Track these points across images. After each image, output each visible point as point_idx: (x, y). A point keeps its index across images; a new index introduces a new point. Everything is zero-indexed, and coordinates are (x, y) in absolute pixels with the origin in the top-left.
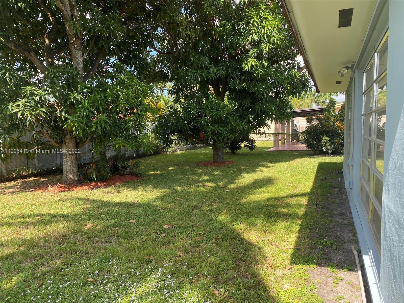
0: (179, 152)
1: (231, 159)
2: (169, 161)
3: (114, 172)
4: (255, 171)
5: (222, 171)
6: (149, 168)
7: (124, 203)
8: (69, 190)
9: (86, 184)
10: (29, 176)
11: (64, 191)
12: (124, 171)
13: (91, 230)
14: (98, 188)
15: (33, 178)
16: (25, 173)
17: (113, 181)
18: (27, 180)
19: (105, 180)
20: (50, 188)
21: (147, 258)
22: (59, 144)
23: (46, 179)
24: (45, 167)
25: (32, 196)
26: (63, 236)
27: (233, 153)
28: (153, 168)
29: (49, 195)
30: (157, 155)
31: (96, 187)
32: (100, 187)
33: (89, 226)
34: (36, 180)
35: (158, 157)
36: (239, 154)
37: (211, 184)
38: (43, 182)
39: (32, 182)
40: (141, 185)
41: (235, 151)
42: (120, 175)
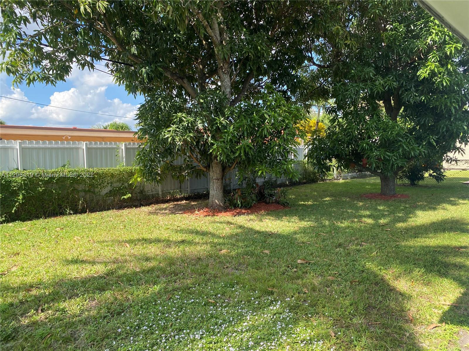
0: (341, 181)
1: (406, 192)
2: (326, 191)
3: (260, 200)
4: (435, 209)
5: (389, 206)
6: (299, 198)
7: (263, 232)
8: (214, 215)
9: (231, 210)
10: (181, 199)
11: (209, 215)
12: (270, 199)
13: (224, 255)
14: (241, 214)
15: (184, 202)
16: (178, 196)
17: (258, 209)
18: (179, 203)
19: (250, 207)
20: (197, 212)
21: (270, 290)
22: (206, 168)
23: (196, 203)
24: (196, 191)
25: (180, 218)
26: (198, 258)
27: (413, 184)
28: (304, 197)
29: (194, 218)
30: (314, 183)
31: (239, 214)
32: (244, 214)
33: (223, 252)
34: (186, 203)
35: (314, 186)
36: (421, 186)
37: (370, 221)
38: (193, 205)
39: (183, 205)
40: (286, 216)
41: (416, 182)
42: (266, 203)
